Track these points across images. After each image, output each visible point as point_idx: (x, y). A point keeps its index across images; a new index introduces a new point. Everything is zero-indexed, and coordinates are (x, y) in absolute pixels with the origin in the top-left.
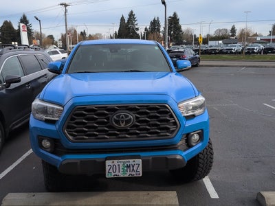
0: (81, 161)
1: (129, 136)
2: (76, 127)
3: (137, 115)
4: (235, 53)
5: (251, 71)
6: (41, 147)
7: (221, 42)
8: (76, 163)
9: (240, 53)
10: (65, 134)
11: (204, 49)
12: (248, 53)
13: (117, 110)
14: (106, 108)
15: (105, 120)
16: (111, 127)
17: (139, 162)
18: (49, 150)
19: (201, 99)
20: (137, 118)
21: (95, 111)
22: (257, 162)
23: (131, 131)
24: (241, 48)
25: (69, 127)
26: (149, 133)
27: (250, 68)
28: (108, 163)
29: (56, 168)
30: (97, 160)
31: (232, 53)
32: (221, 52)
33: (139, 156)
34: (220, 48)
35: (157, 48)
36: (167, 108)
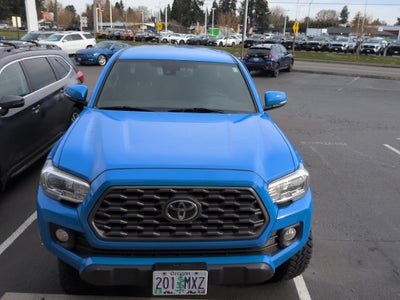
0: (116, 270)
1: (190, 234)
2: (109, 218)
3: (205, 203)
4: (345, 51)
5: (367, 84)
6: (55, 239)
7: (325, 31)
8: (108, 272)
9: (352, 51)
10: (92, 227)
11: (300, 42)
12: (364, 52)
13: (174, 194)
14: (156, 192)
15: (155, 210)
16: (164, 220)
17: (205, 274)
18: (66, 245)
19: (303, 173)
20: (204, 207)
21: (140, 194)
22: (372, 250)
23: (193, 227)
24: (354, 45)
25: (98, 217)
26: (221, 230)
27: (366, 79)
28: (157, 274)
29: (78, 271)
30: (141, 269)
31: (340, 50)
32: (325, 48)
33: (204, 263)
34: (323, 43)
35: (235, 70)
36: (251, 193)
